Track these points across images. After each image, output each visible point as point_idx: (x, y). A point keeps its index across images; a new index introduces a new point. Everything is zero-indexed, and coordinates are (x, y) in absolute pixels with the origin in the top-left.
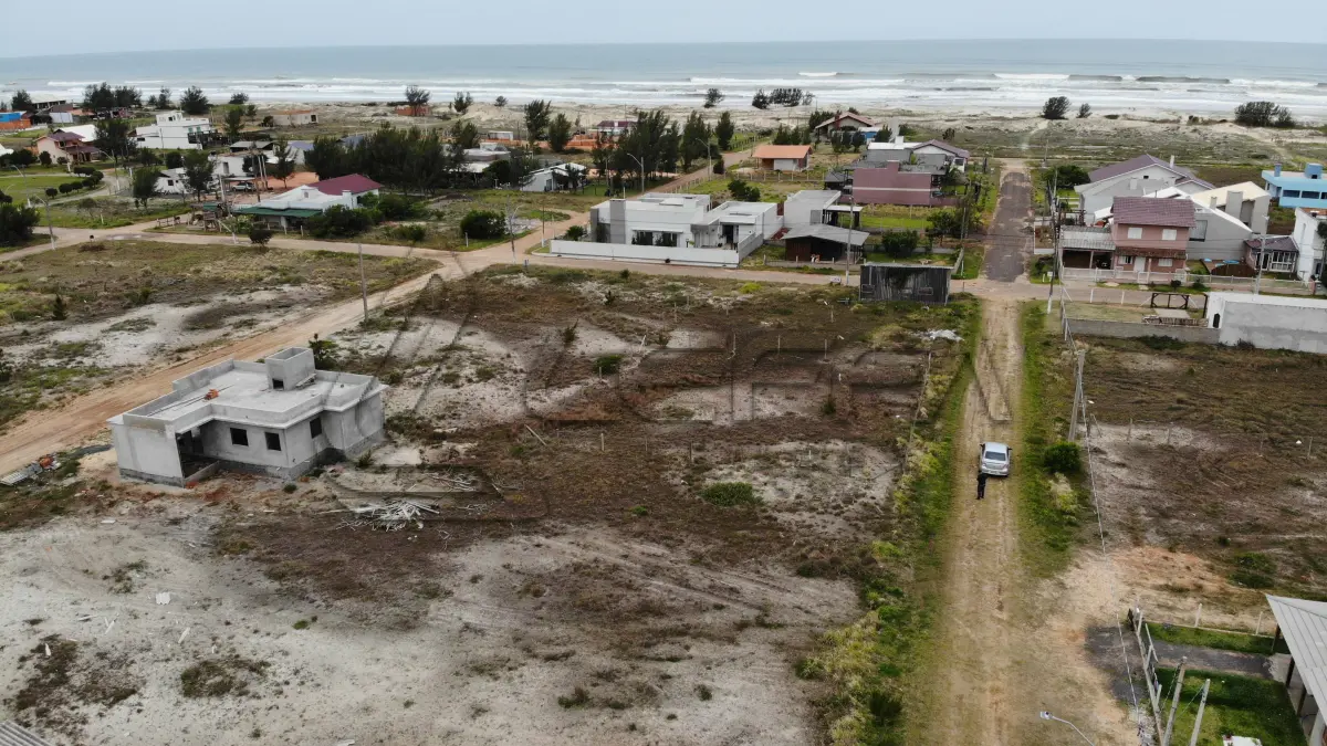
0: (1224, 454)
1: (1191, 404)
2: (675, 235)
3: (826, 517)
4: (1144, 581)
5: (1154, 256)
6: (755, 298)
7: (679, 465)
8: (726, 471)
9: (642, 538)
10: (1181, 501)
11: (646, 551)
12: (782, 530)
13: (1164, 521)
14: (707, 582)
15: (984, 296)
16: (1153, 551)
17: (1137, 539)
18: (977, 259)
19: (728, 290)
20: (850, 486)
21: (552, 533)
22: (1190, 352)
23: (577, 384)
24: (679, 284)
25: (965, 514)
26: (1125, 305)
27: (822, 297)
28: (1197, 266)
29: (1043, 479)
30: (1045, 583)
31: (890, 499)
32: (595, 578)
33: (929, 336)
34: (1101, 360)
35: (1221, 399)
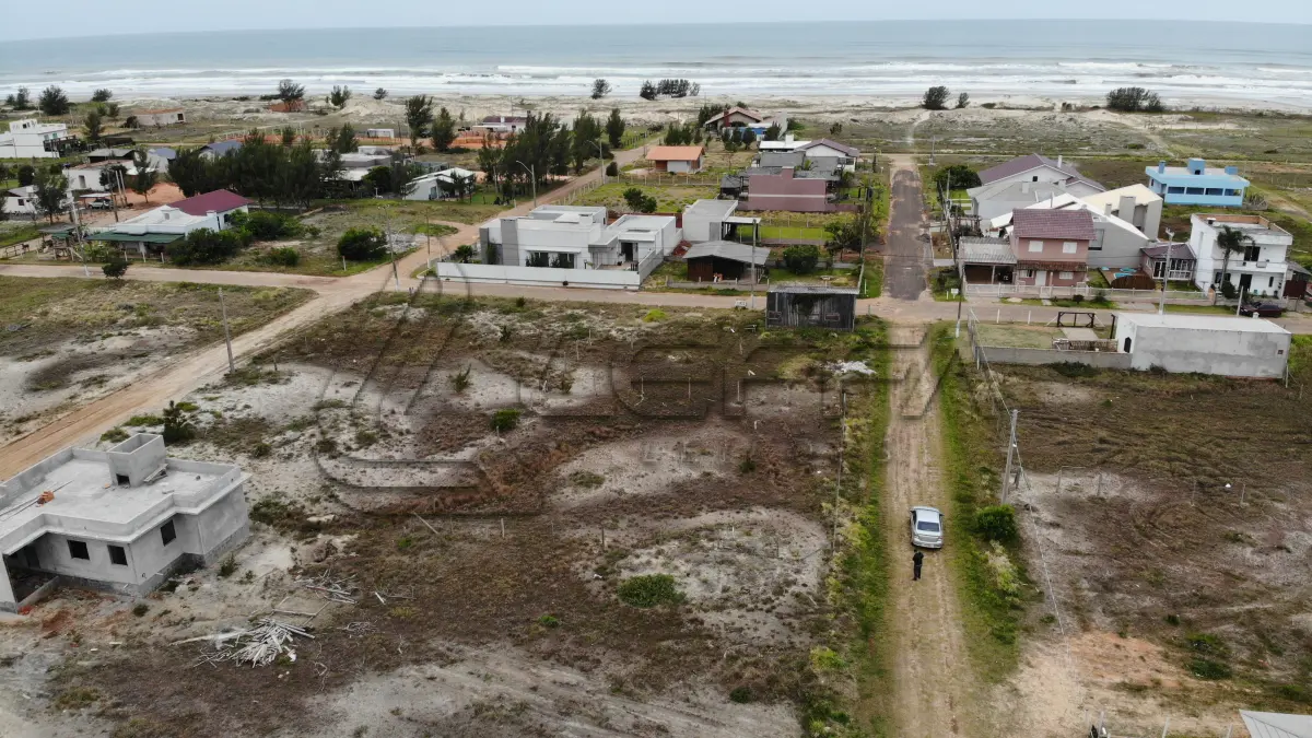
0: (1156, 504)
1: (1113, 444)
2: (572, 256)
3: (758, 615)
4: (1100, 679)
5: (1054, 269)
6: (660, 327)
7: (590, 552)
8: (644, 559)
9: (552, 660)
10: (1122, 568)
11: (558, 679)
12: (710, 637)
13: (1108, 596)
14: (630, 719)
15: (891, 319)
16: (1101, 639)
17: (1084, 622)
18: (878, 273)
19: (630, 318)
20: (778, 571)
21: (446, 660)
22: (1104, 379)
23: (472, 446)
24: (580, 312)
25: (903, 602)
26: (1032, 324)
27: (728, 324)
28: (1096, 278)
29: (979, 548)
30: (998, 690)
31: (822, 585)
32: (501, 723)
33: (839, 368)
34: (1017, 392)
35: (1143, 436)
